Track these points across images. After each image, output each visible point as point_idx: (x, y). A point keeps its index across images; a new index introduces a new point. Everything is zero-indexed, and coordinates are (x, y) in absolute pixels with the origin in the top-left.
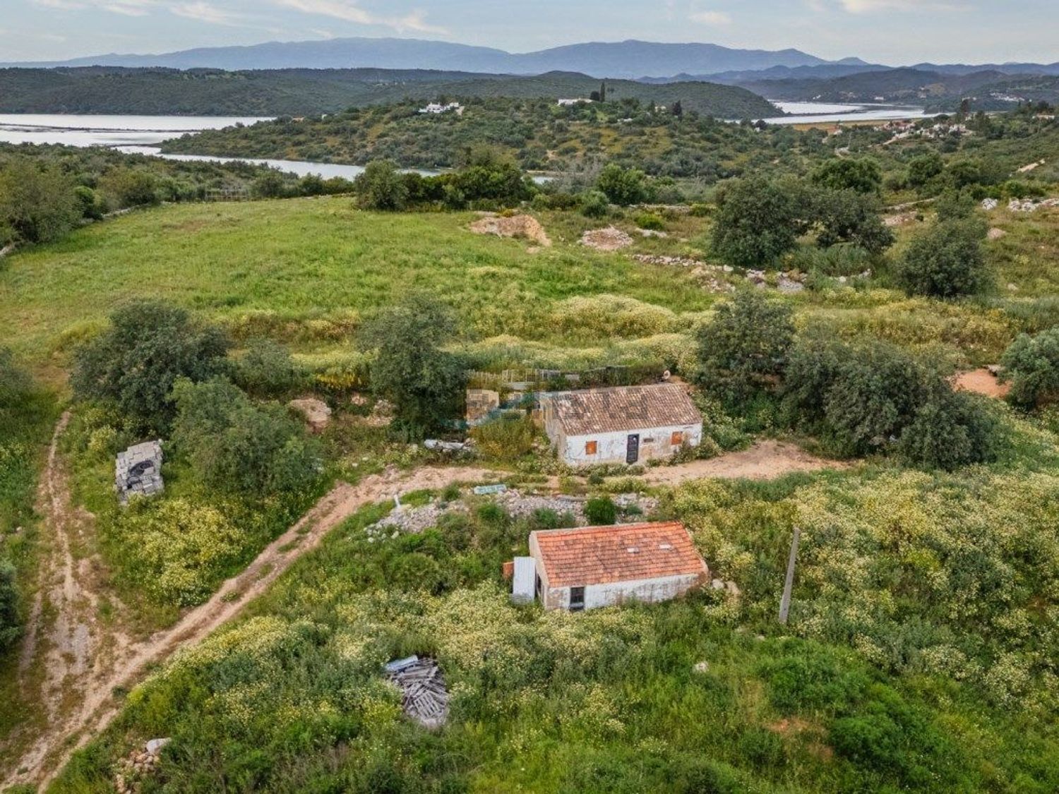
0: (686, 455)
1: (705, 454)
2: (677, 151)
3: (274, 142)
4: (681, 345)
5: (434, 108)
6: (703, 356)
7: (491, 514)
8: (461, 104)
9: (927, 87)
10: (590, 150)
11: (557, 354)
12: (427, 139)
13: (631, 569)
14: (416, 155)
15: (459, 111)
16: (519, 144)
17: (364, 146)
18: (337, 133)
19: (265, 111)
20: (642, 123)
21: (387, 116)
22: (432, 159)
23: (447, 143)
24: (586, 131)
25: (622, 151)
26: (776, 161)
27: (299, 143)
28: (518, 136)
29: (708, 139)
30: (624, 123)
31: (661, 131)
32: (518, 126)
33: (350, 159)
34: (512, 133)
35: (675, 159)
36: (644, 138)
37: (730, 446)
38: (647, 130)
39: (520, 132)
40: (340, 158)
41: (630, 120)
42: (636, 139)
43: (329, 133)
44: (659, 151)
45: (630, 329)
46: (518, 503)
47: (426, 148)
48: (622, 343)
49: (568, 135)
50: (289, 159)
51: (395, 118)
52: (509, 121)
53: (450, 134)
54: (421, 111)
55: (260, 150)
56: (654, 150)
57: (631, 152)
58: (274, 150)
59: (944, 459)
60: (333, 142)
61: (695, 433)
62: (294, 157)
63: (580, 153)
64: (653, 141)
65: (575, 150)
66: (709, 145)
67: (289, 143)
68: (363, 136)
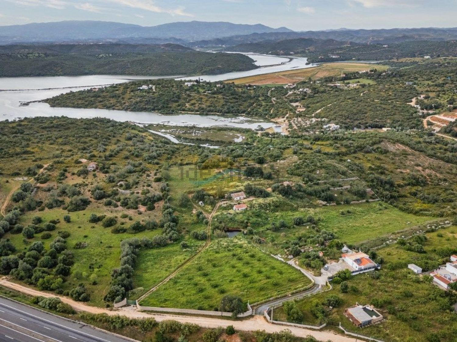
0: (244, 198)
1: (246, 198)
2: (226, 105)
3: (91, 101)
4: (242, 188)
5: (145, 87)
6: (245, 189)
7: (230, 205)
8: (154, 85)
9: (309, 48)
10: (200, 104)
11: (231, 190)
12: (147, 101)
13: (242, 207)
14: (144, 107)
15: (154, 88)
16: (177, 101)
17: (125, 103)
18: (113, 97)
19: (61, 73)
20: (214, 93)
21: (129, 90)
22: (150, 108)
23: (154, 102)
24: (197, 96)
25: (210, 105)
26: (254, 105)
27: (101, 102)
28: (176, 99)
29: (234, 98)
30: (208, 93)
31: (220, 96)
32: (175, 95)
33: (121, 108)
34: (173, 98)
35: (226, 107)
36: (216, 99)
37: (248, 197)
38: (216, 96)
39: (176, 97)
40: (118, 108)
41: (210, 92)
42: (213, 99)
43: (110, 97)
44: (221, 104)
45: (238, 186)
46: (232, 203)
47: (147, 104)
48: (237, 188)
49: (191, 98)
50: (100, 108)
51: (132, 91)
52: (172, 93)
53: (154, 99)
54: (141, 88)
55: (88, 105)
56: (219, 104)
57: (212, 105)
58: (93, 104)
59: (264, 197)
60: (113, 101)
61: (245, 197)
62: (101, 107)
63: (196, 105)
64: (218, 100)
65: (195, 104)
66: (235, 100)
67: (97, 101)
68: (123, 98)
